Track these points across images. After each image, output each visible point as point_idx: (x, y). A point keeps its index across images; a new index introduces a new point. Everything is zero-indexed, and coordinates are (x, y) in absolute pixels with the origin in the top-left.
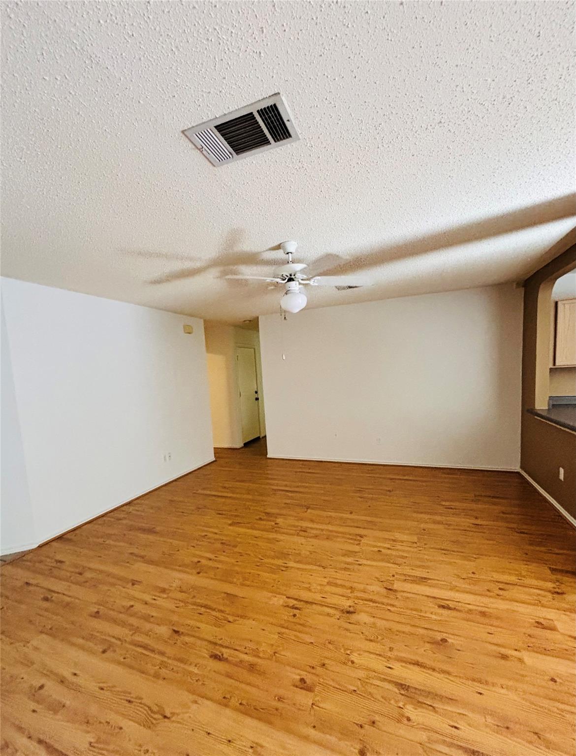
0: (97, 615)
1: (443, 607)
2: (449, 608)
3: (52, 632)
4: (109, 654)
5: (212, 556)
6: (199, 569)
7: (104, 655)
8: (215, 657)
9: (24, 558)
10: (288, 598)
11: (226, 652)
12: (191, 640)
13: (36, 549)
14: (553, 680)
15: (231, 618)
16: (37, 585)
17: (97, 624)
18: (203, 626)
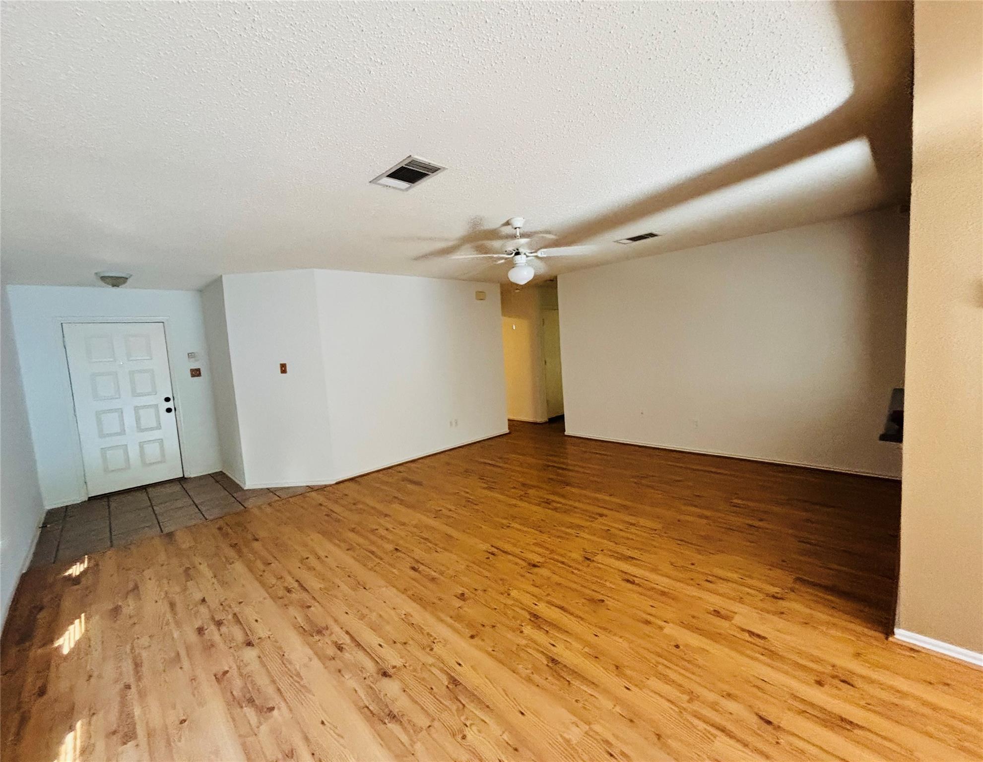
0: (353, 530)
1: (628, 581)
2: (633, 583)
3: (324, 533)
4: (349, 552)
5: (453, 508)
6: (437, 515)
7: (347, 552)
8: (413, 569)
9: (325, 489)
10: (492, 546)
11: (422, 568)
12: (403, 555)
13: (333, 484)
14: (677, 646)
15: (439, 550)
16: (325, 506)
17: (351, 535)
18: (416, 549)
